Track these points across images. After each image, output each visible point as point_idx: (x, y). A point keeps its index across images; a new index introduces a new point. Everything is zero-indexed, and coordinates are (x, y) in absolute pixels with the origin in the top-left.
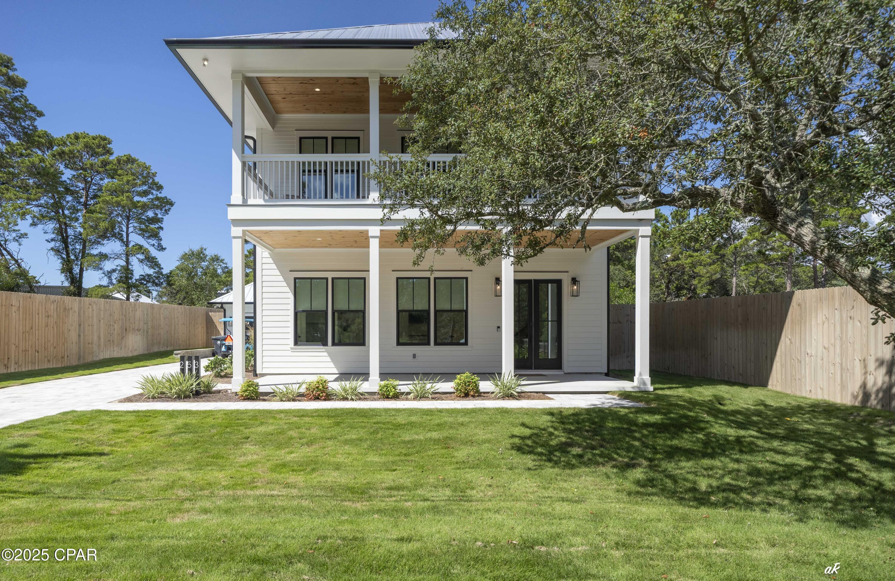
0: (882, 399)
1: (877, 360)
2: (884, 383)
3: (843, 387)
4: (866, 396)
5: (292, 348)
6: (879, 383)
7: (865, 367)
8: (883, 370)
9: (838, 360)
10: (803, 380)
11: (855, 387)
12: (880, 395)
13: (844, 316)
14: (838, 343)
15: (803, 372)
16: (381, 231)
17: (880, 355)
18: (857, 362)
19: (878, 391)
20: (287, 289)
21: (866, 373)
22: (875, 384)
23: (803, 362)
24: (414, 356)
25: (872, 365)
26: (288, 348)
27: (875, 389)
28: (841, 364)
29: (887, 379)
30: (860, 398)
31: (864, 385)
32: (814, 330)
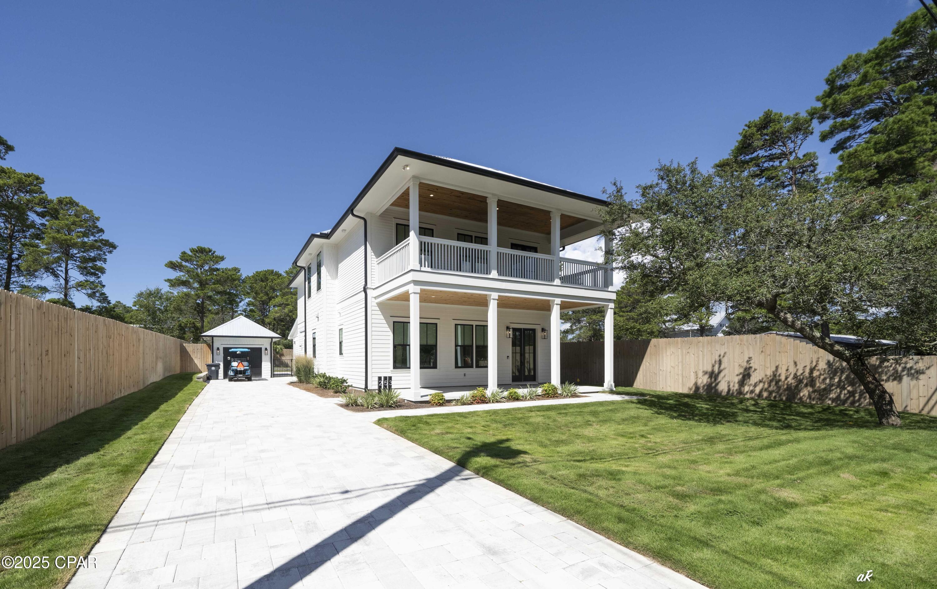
0: (707, 389)
1: (703, 372)
2: (707, 382)
3: (683, 385)
4: (697, 388)
5: (391, 371)
6: (705, 382)
7: (697, 375)
8: (707, 376)
9: (680, 372)
10: (658, 383)
11: (691, 384)
12: (705, 388)
13: (684, 352)
14: (680, 365)
15: (658, 378)
16: (499, 296)
17: (705, 369)
18: (692, 373)
19: (704, 386)
20: (389, 329)
21: (697, 378)
22: (702, 382)
23: (658, 374)
24: (465, 375)
25: (700, 374)
26: (389, 370)
27: (702, 385)
28: (682, 374)
29: (709, 380)
30: (694, 389)
31: (696, 384)
32: (665, 359)
